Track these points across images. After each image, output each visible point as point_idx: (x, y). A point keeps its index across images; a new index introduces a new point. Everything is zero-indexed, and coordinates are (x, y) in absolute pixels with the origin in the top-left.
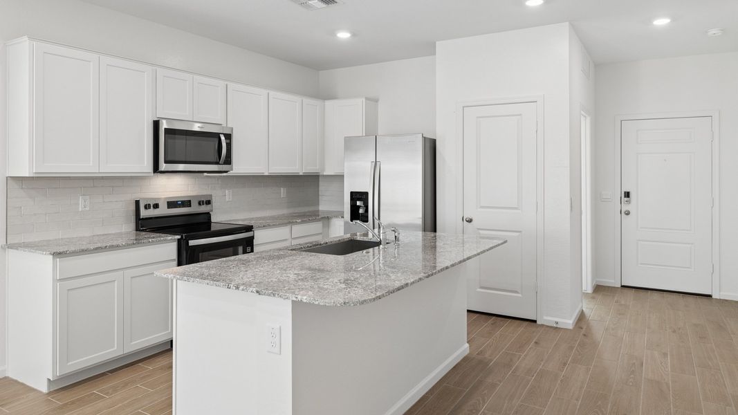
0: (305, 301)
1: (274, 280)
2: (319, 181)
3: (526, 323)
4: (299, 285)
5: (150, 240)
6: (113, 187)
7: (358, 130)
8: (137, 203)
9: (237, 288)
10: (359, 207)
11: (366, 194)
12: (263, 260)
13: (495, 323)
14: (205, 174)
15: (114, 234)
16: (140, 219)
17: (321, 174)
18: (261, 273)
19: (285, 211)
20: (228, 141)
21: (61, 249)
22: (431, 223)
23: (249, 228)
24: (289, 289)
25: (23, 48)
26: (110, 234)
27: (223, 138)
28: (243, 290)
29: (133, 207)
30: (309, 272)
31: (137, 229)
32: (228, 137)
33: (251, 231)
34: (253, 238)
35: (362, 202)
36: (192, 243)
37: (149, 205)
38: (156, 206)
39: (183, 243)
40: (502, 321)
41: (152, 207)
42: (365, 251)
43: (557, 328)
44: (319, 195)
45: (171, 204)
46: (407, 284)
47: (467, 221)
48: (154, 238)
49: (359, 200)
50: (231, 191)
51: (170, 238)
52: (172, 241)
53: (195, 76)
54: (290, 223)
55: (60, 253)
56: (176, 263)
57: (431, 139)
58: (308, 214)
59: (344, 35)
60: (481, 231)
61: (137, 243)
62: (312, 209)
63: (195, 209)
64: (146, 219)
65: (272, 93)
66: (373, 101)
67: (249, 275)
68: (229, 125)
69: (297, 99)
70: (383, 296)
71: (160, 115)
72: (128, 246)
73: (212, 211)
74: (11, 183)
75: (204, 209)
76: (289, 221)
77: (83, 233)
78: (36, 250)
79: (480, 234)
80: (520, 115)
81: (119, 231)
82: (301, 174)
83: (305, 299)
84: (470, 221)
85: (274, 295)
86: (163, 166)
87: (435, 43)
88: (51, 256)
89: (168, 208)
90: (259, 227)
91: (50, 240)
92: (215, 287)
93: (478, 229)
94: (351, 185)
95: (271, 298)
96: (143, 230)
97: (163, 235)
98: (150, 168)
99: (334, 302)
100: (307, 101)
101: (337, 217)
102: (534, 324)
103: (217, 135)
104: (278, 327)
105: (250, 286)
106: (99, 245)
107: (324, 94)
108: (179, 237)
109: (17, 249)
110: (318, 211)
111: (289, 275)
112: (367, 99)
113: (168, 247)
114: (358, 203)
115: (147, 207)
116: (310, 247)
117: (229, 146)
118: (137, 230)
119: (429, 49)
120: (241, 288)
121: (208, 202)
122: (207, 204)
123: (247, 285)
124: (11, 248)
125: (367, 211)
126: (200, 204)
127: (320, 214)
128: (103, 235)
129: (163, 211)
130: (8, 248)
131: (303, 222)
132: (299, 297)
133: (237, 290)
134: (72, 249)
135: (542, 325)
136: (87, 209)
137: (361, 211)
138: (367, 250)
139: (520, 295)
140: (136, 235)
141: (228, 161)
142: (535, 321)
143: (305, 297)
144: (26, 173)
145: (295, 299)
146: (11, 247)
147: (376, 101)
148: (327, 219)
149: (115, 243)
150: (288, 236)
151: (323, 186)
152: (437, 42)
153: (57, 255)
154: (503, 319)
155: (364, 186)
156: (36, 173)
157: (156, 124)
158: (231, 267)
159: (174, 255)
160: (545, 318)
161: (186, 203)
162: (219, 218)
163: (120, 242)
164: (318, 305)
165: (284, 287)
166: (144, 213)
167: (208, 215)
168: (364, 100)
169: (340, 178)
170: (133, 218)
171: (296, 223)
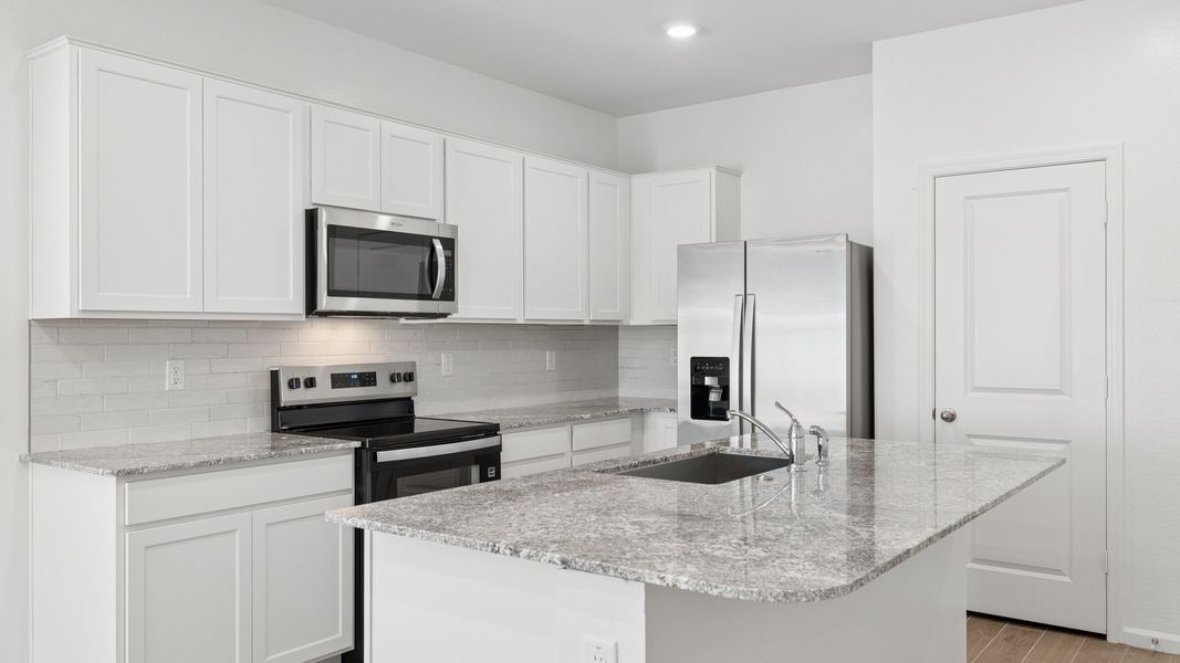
0: (683, 587)
1: (594, 536)
2: (617, 338)
3: (1083, 641)
4: (656, 550)
5: (303, 450)
6: (228, 344)
7: (702, 230)
8: (274, 375)
9: (515, 552)
10: (708, 389)
11: (725, 361)
12: (550, 492)
13: (1012, 637)
14: (403, 321)
15: (232, 438)
16: (280, 409)
17: (624, 323)
18: (557, 521)
19: (552, 398)
20: (449, 253)
21: (132, 465)
22: (865, 423)
23: (491, 430)
24: (636, 557)
25: (61, 60)
26: (220, 438)
27: (439, 247)
28: (529, 557)
29: (266, 386)
30: (663, 519)
31: (275, 429)
32: (449, 244)
33: (496, 434)
34: (498, 449)
35: (716, 379)
36: (384, 456)
37: (297, 380)
38: (311, 383)
39: (366, 456)
40: (1026, 633)
41: (302, 385)
42: (762, 476)
43: (1155, 652)
44: (617, 368)
45: (339, 380)
46: (908, 552)
47: (945, 419)
48: (308, 445)
49: (711, 374)
50: (451, 355)
51: (340, 446)
52: (344, 451)
53: (387, 124)
54: (569, 420)
55: (130, 473)
56: (351, 497)
57: (861, 247)
58: (599, 404)
59: (681, 32)
60: (976, 441)
61: (276, 454)
62: (604, 394)
63: (383, 389)
64: (291, 408)
65: (533, 160)
66: (730, 174)
67: (532, 524)
68: (450, 221)
69: (579, 171)
70: (867, 578)
71: (318, 198)
72: (259, 460)
73: (416, 394)
74: (36, 330)
75: (400, 390)
76: (567, 416)
77: (172, 436)
78: (85, 464)
79: (971, 444)
80: (1066, 190)
81: (239, 432)
82: (586, 323)
83: (684, 583)
84: (950, 418)
85: (605, 571)
86: (325, 301)
87: (870, 46)
88: (114, 478)
89: (333, 387)
90: (510, 427)
91: (112, 448)
92: (461, 549)
93: (969, 436)
94: (692, 345)
95: (597, 579)
96: (284, 431)
97: (327, 440)
98: (299, 305)
99: (759, 593)
100: (597, 175)
101: (659, 409)
102: (1099, 642)
103: (425, 242)
104: (612, 644)
105: (545, 548)
106: (205, 458)
107: (630, 163)
108: (357, 444)
109: (49, 463)
110: (617, 398)
111: (619, 525)
112: (719, 169)
113: (335, 464)
114: (708, 381)
115: (293, 384)
116: (636, 466)
117: (450, 262)
118: (273, 431)
119: (857, 59)
120: (525, 552)
121: (409, 377)
122: (406, 380)
123: (538, 547)
124: (38, 462)
125: (725, 396)
126: (392, 379)
127: (620, 403)
128: (210, 439)
129: (324, 393)
130: (33, 461)
131: (595, 419)
132: (670, 579)
133: (515, 558)
134: (154, 464)
135: (1121, 646)
136: (180, 386)
137: (714, 397)
138: (767, 474)
139: (1067, 579)
140: (273, 440)
141: (449, 294)
142: (1103, 637)
143: (684, 579)
144: (65, 312)
145: (658, 582)
146: (37, 458)
147: (737, 173)
148: (639, 413)
149: (235, 455)
150: (565, 447)
151: (626, 348)
152: (876, 45)
153: (125, 475)
154: (1027, 629)
155: (719, 344)
156: (83, 311)
157: (311, 217)
158: (486, 504)
159: (349, 483)
160: (1127, 629)
161: (367, 379)
162: (430, 409)
163: (246, 452)
164: (719, 598)
165: (624, 553)
166: (288, 397)
167: (407, 403)
168: (714, 171)
169: (670, 330)
170: (266, 407)
171: (582, 421)
